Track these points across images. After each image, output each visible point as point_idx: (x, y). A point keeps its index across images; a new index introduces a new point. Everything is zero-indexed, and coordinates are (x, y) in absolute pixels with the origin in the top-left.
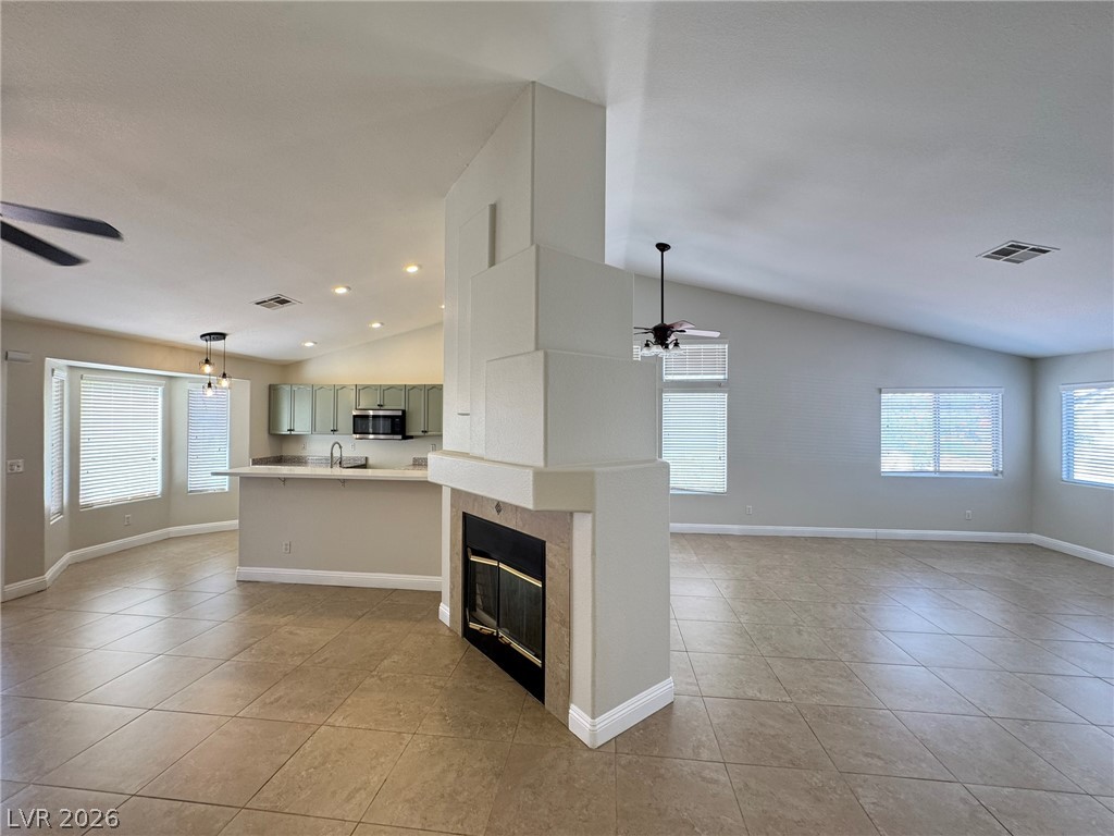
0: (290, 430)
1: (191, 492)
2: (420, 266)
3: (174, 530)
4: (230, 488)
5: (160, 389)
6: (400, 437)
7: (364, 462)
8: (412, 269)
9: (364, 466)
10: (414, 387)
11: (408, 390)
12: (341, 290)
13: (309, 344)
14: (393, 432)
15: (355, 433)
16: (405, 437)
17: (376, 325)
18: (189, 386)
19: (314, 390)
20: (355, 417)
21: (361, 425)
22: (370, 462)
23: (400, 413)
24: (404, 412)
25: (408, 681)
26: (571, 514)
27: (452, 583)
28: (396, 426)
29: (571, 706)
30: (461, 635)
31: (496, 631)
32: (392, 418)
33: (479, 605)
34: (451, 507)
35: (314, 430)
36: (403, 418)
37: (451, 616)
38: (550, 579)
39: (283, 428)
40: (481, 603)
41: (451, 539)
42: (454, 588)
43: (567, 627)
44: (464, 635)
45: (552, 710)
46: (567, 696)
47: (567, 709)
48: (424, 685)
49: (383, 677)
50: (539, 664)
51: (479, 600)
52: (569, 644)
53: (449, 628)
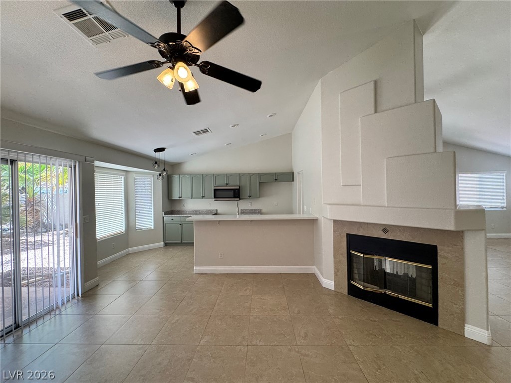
0: (180, 197)
1: (137, 230)
3: (131, 250)
4: (154, 227)
5: (123, 177)
6: (238, 199)
7: (215, 212)
9: (216, 214)
10: (243, 174)
11: (240, 176)
14: (235, 197)
15: (214, 198)
16: (240, 199)
18: (135, 176)
19: (192, 176)
20: (215, 190)
21: (218, 194)
22: (219, 212)
23: (238, 188)
25: (355, 319)
26: (463, 231)
27: (336, 269)
28: (236, 194)
29: (466, 325)
30: (347, 294)
31: (383, 291)
32: (234, 190)
33: (356, 279)
34: (334, 231)
35: (192, 197)
36: (239, 190)
37: (335, 285)
38: (443, 264)
39: (176, 196)
40: (358, 278)
41: (334, 247)
42: (338, 271)
43: (461, 287)
44: (349, 294)
45: (446, 328)
46: (462, 320)
47: (463, 328)
48: (366, 321)
49: (340, 318)
50: (431, 305)
51: (356, 276)
52: (464, 295)
53: (335, 291)
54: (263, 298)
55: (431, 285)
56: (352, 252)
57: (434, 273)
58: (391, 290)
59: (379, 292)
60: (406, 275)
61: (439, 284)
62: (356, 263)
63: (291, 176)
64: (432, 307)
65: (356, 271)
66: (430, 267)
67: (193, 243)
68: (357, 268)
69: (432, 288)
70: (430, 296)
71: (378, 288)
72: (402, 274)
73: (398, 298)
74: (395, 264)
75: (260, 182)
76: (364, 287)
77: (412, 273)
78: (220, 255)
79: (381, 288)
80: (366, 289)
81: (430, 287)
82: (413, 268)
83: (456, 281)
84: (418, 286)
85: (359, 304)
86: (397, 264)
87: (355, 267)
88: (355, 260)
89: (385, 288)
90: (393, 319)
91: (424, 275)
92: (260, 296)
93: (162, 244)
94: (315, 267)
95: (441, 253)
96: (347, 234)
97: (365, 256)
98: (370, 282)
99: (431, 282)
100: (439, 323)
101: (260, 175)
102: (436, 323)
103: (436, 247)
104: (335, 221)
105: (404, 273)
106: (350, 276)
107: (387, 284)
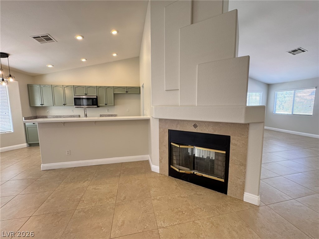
0: (42, 105)
2: (118, 32)
6: (96, 106)
8: (114, 32)
10: (100, 87)
11: (98, 88)
12: (79, 38)
13: (50, 66)
14: (93, 105)
15: (75, 105)
16: (98, 107)
17: (84, 60)
19: (53, 87)
20: (75, 98)
21: (77, 102)
23: (96, 97)
24: (97, 96)
25: (170, 198)
26: (248, 124)
27: (161, 157)
28: (94, 102)
29: (245, 193)
30: (168, 175)
31: (192, 172)
32: (92, 99)
33: (175, 163)
34: (159, 128)
35: (54, 104)
36: (97, 99)
37: (160, 169)
38: (233, 150)
39: (38, 104)
40: (176, 163)
41: (160, 141)
42: (162, 159)
43: (244, 166)
44: (169, 175)
45: (232, 196)
46: (243, 190)
47: (242, 195)
48: (178, 198)
49: (158, 199)
50: (223, 180)
51: (175, 162)
52: (245, 172)
53: (160, 174)
54: (97, 188)
55: (224, 165)
56: (172, 144)
57: (227, 157)
58: (197, 170)
59: (189, 173)
60: (208, 158)
61: (230, 164)
62: (175, 152)
63: (138, 90)
64: (224, 181)
65: (174, 158)
66: (224, 152)
67: (39, 144)
68: (175, 156)
69: (225, 168)
70: (223, 173)
71: (189, 169)
72: (206, 158)
73: (202, 176)
74: (201, 151)
75: (114, 94)
76: (179, 170)
77: (213, 156)
78: (67, 153)
79: (191, 170)
80: (181, 171)
81: (224, 167)
82: (213, 153)
83: (241, 162)
84: (216, 166)
85: (176, 182)
86: (203, 151)
87: (174, 155)
88: (174, 150)
89: (194, 169)
90: (198, 193)
91: (220, 158)
92: (94, 187)
93: (25, 145)
94: (148, 156)
95: (232, 141)
96: (169, 130)
97: (181, 146)
98: (184, 165)
99: (224, 163)
100: (228, 192)
101: (114, 88)
102: (226, 193)
103: (229, 137)
104: (160, 120)
105: (207, 157)
106: (171, 162)
107: (196, 166)
